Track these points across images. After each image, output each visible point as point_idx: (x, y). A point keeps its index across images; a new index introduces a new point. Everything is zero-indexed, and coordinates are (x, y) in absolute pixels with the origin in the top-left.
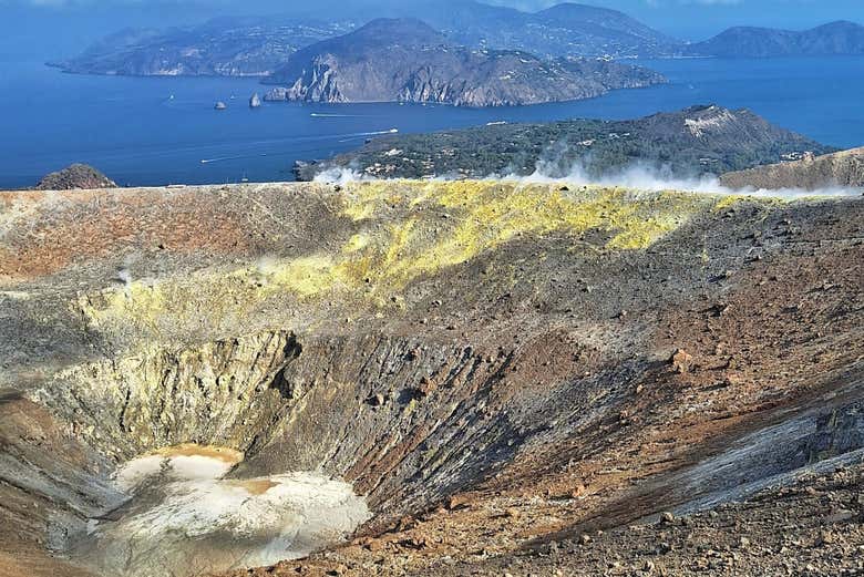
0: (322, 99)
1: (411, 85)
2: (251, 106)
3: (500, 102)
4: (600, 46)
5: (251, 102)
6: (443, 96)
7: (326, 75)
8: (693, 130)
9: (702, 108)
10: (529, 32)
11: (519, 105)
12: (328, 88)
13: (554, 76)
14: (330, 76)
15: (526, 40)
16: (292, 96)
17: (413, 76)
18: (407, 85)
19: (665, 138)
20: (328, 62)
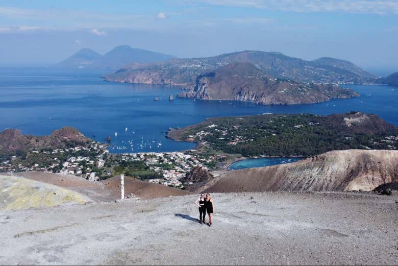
0: (201, 98)
1: (240, 93)
2: (170, 100)
3: (277, 103)
4: (336, 77)
5: (169, 98)
6: (253, 99)
7: (203, 87)
8: (347, 123)
9: (353, 113)
10: (306, 70)
11: (286, 104)
12: (203, 94)
13: (305, 92)
14: (205, 88)
15: (303, 73)
16: (189, 96)
17: (241, 89)
18: (239, 93)
19: (334, 126)
20: (205, 82)
